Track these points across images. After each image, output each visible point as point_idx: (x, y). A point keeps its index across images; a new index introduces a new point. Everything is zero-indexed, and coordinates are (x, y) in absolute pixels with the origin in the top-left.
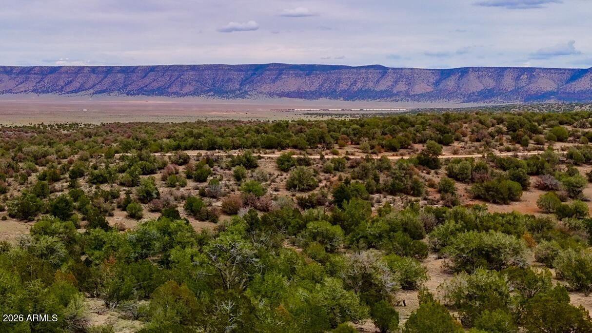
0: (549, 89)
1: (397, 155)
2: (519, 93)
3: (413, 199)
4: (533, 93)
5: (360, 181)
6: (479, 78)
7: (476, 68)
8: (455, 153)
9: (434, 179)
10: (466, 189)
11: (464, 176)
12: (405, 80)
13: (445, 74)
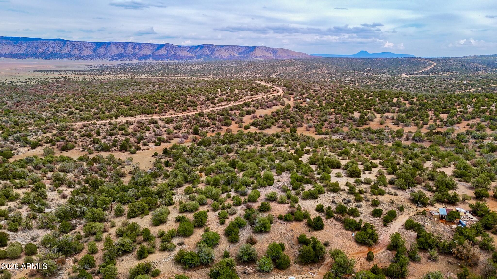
0: (149, 54)
2: (136, 56)
4: (142, 56)
6: (116, 47)
7: (114, 42)
12: (77, 48)
13: (99, 45)
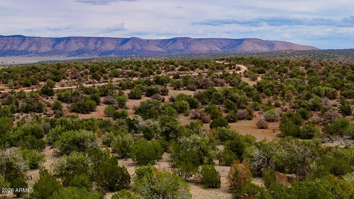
0: (111, 49)
1: (29, 89)
2: (96, 51)
3: (38, 114)
4: (103, 51)
5: (7, 106)
6: (76, 42)
7: (75, 37)
8: (62, 86)
9: (50, 102)
10: (68, 107)
11: (67, 99)
12: (36, 44)
13: (58, 40)
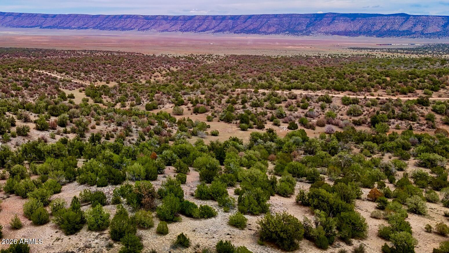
1: (406, 97)
3: (412, 122)
5: (385, 112)
8: (440, 96)
9: (424, 112)
10: (441, 119)
11: (441, 111)
